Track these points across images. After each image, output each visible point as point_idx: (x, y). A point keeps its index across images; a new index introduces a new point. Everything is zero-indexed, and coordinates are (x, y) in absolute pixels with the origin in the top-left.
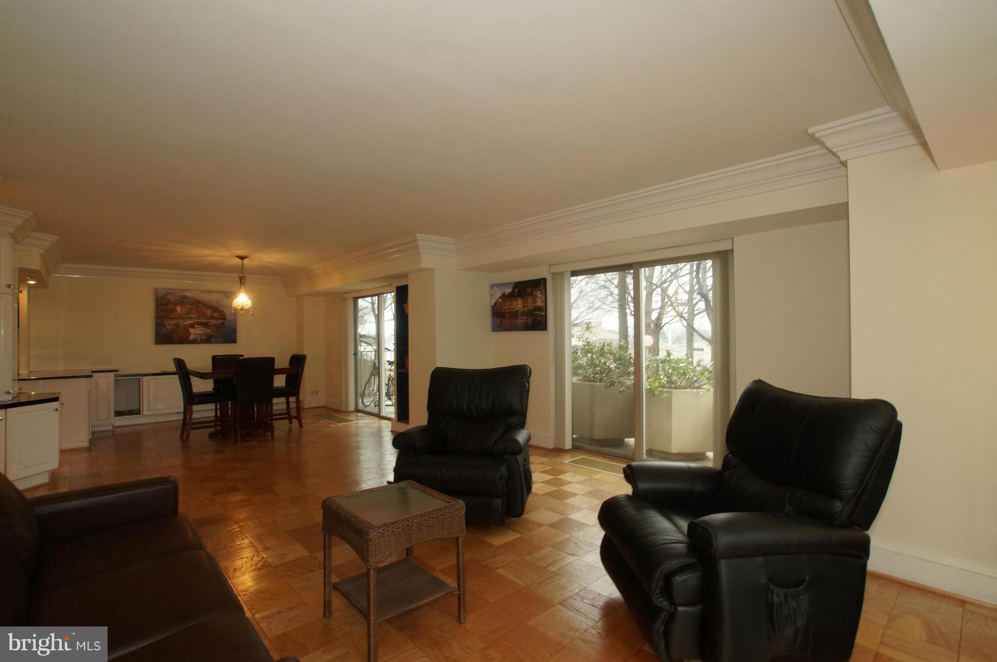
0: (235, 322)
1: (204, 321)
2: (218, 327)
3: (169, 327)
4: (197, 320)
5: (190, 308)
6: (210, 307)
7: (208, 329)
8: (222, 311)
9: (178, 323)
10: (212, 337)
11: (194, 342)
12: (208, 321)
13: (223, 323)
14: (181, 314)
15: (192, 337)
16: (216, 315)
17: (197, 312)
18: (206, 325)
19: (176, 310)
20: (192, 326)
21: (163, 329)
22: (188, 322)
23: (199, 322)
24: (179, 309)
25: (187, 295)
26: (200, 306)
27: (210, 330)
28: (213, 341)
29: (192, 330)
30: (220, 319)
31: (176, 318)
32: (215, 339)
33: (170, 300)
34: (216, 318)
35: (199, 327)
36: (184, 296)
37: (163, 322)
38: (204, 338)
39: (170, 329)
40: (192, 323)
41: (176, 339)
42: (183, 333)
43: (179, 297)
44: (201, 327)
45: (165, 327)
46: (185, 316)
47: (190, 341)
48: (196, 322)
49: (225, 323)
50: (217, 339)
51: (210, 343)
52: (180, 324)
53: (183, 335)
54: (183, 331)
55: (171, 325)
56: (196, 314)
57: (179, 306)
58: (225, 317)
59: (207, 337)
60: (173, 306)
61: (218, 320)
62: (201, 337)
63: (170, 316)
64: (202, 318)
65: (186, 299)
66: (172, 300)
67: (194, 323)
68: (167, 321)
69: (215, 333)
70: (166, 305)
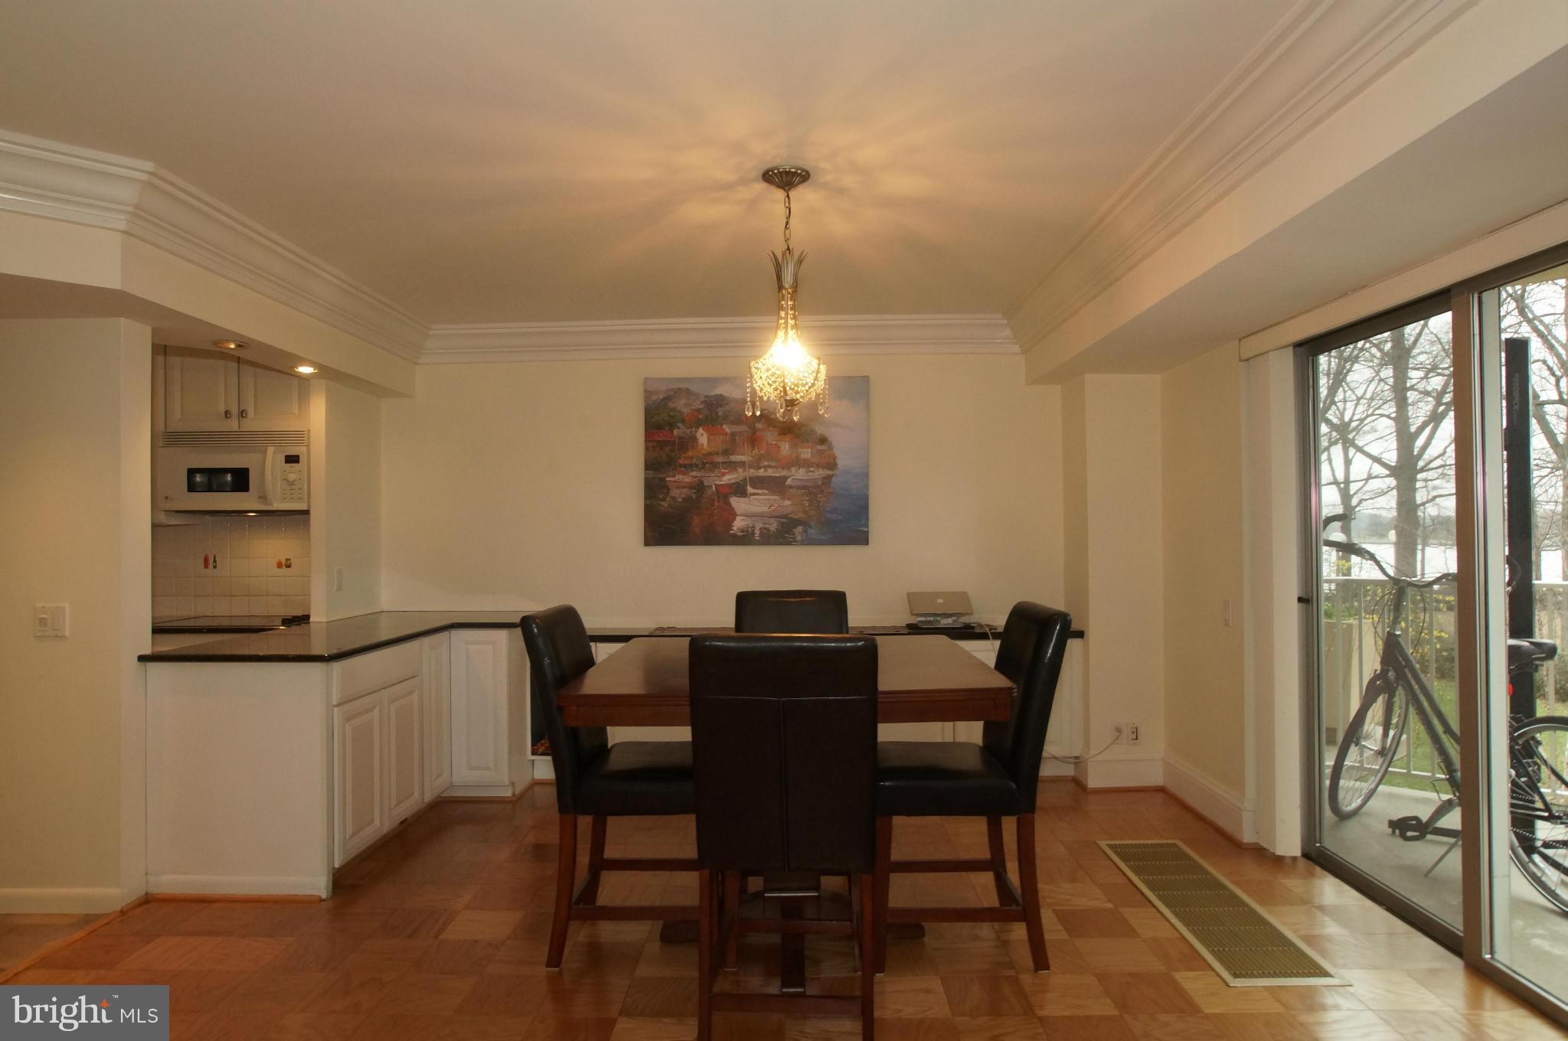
1: (770, 472)
2: (813, 491)
3: (678, 494)
4: (752, 472)
5: (733, 434)
6: (789, 427)
7: (783, 499)
8: (823, 440)
9: (702, 482)
10: (797, 522)
11: (744, 539)
12: (784, 473)
14: (710, 454)
15: (739, 524)
16: (806, 453)
17: (753, 446)
18: (777, 485)
19: (694, 439)
20: (739, 490)
21: (664, 500)
22: (728, 478)
23: (758, 477)
25: (724, 394)
26: (759, 425)
27: (788, 502)
28: (799, 538)
29: (735, 501)
30: (818, 466)
31: (696, 465)
32: (805, 531)
33: (680, 411)
34: (807, 464)
35: (760, 491)
36: (717, 396)
37: (664, 479)
38: (773, 526)
39: (680, 500)
40: (738, 480)
41: (697, 530)
42: (716, 511)
43: (702, 402)
44: (766, 491)
45: (667, 494)
46: (720, 459)
47: (734, 536)
48: (752, 475)
49: (834, 479)
50: (809, 530)
51: (789, 543)
52: (706, 484)
53: (715, 518)
54: (716, 504)
55: (684, 487)
56: (749, 453)
57: (704, 430)
58: (835, 458)
59: (782, 524)
60: (688, 431)
61: (812, 469)
62: (764, 524)
63: (681, 461)
64: (766, 463)
65: (721, 406)
66: (685, 410)
67: (745, 479)
68: (674, 476)
69: (805, 512)
70: (672, 426)
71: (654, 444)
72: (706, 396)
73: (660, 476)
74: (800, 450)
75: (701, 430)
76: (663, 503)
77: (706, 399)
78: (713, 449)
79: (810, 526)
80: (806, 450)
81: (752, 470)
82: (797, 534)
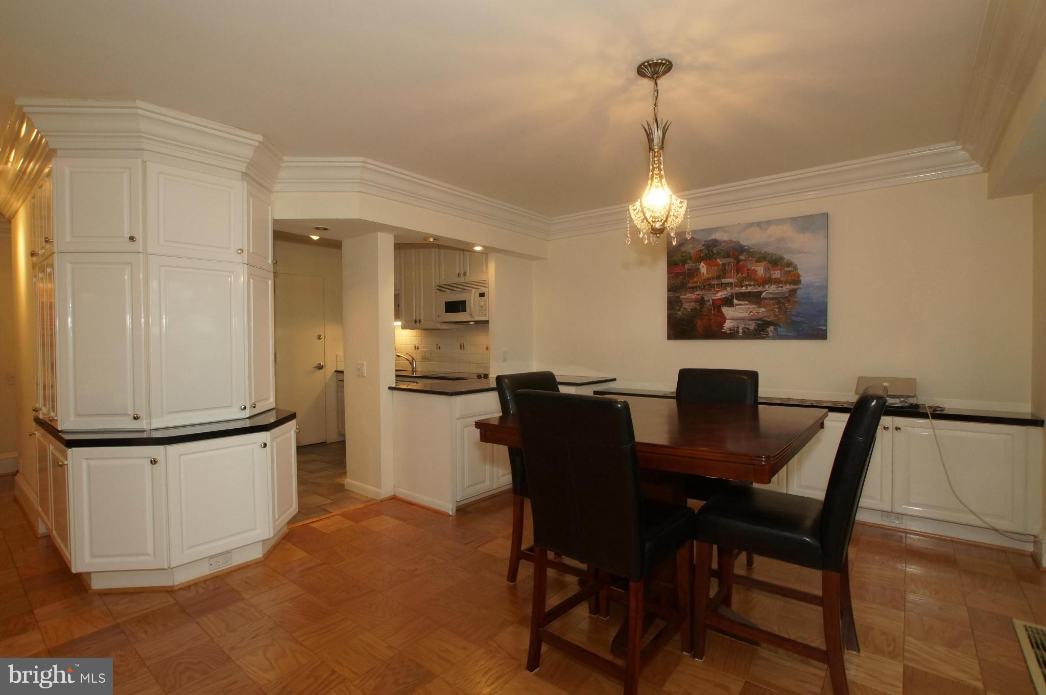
0: (824, 288)
1: (750, 289)
2: (781, 301)
3: (688, 306)
4: (737, 290)
5: (724, 265)
6: (762, 257)
7: (759, 307)
8: (789, 264)
9: (703, 298)
10: (769, 324)
11: (732, 335)
12: (760, 289)
13: (795, 291)
14: (708, 279)
15: (728, 325)
16: (777, 274)
17: (738, 271)
18: (755, 298)
19: (698, 269)
20: (728, 302)
21: (679, 310)
22: (721, 295)
23: (741, 293)
24: (703, 268)
25: (718, 238)
26: (742, 257)
27: (763, 310)
28: (771, 334)
29: (726, 310)
30: (786, 283)
31: (699, 287)
32: (775, 330)
33: (689, 253)
34: (777, 282)
35: (743, 303)
36: (712, 240)
37: (679, 297)
38: (752, 326)
39: (689, 310)
40: (727, 296)
41: (700, 330)
42: (712, 317)
43: (703, 245)
44: (746, 302)
45: (681, 306)
46: (715, 282)
47: (725, 333)
48: (737, 292)
49: (798, 291)
50: (779, 329)
51: (764, 338)
52: (706, 299)
53: (712, 321)
54: (713, 312)
55: (692, 302)
56: (735, 277)
57: (704, 263)
58: (799, 276)
59: (758, 325)
60: (694, 265)
61: (781, 285)
62: (745, 325)
63: (690, 285)
64: (747, 283)
65: (715, 246)
66: (692, 252)
67: (732, 295)
68: (685, 295)
69: (775, 316)
70: (684, 262)
71: (673, 275)
72: (705, 241)
73: (676, 295)
74: (772, 272)
75: (702, 264)
76: (679, 313)
77: (706, 242)
78: (710, 276)
79: (779, 326)
80: (776, 272)
81: (737, 288)
82: (769, 332)
